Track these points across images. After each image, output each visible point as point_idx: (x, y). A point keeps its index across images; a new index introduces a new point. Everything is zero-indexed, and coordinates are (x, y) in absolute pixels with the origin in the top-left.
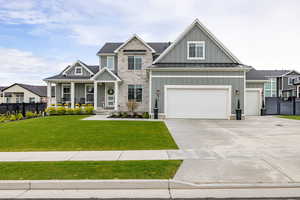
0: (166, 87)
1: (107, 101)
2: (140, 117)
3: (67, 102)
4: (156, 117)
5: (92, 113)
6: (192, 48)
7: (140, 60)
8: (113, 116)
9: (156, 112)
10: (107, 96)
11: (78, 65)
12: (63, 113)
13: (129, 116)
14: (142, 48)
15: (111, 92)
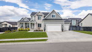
0: (47, 24)
1: (33, 27)
2: (41, 31)
3: (23, 27)
4: (44, 31)
5: (29, 30)
6: (53, 16)
7: (41, 17)
8: (34, 31)
9: (44, 30)
10: (33, 26)
11: (25, 18)
12: (22, 30)
13: (38, 31)
14: (41, 14)
15: (34, 25)
